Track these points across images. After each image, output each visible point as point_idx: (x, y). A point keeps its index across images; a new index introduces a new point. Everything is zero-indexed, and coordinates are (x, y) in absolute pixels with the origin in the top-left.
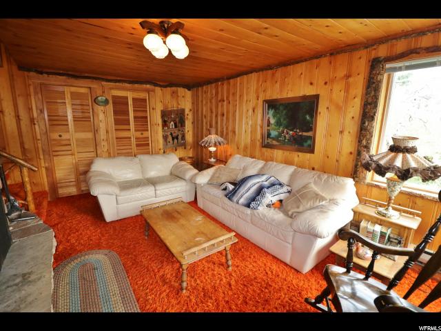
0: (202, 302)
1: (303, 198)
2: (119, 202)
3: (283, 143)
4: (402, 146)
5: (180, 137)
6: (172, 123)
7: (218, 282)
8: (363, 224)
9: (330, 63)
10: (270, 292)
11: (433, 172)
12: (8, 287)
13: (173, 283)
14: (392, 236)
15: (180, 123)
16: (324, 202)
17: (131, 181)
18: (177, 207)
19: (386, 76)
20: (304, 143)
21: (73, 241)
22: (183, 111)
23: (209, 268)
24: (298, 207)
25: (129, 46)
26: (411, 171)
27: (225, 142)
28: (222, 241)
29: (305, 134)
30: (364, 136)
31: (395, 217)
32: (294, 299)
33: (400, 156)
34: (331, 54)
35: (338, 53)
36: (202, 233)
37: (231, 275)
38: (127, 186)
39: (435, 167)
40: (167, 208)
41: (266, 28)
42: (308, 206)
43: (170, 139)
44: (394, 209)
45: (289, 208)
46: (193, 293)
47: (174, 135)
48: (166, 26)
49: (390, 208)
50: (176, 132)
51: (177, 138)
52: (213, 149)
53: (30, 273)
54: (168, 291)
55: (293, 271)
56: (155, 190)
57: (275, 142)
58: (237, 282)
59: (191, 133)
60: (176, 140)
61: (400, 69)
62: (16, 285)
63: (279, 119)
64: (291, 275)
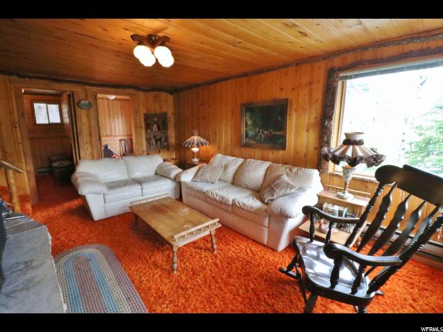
0: (191, 279)
1: (277, 188)
2: (107, 200)
3: (259, 142)
4: (352, 139)
5: (163, 140)
6: (155, 125)
7: (205, 263)
8: (325, 206)
9: (296, 71)
10: (250, 267)
11: (375, 159)
12: (13, 272)
13: (164, 267)
14: (348, 214)
15: (163, 126)
16: (294, 190)
17: (117, 181)
18: (164, 202)
19: (340, 83)
20: (277, 141)
21: (63, 238)
22: (166, 114)
23: (196, 252)
24: (273, 195)
25: (117, 54)
26: (358, 159)
27: (207, 142)
28: (208, 227)
29: (277, 133)
30: (325, 133)
31: (350, 198)
32: (271, 271)
33: (351, 148)
34: (297, 64)
35: (302, 63)
36: (190, 221)
37: (216, 257)
38: (113, 186)
39: (376, 156)
40: (155, 203)
41: (240, 43)
42: (281, 194)
43: (153, 141)
44: (349, 192)
45: (265, 196)
46: (183, 272)
47: (158, 137)
48: (154, 38)
49: (346, 192)
50: (159, 135)
51: (160, 140)
52: (195, 150)
53: (32, 261)
54: (160, 273)
55: (270, 250)
56: (142, 189)
57: (252, 142)
58: (221, 262)
59: (173, 135)
60: (159, 142)
61: (351, 77)
62: (20, 270)
63: (255, 121)
64: (268, 254)
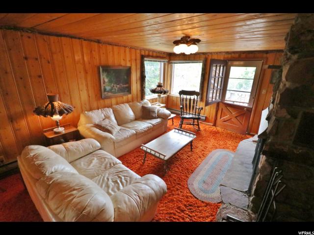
29: (125, 86)
57: (110, 94)
63: (110, 79)
